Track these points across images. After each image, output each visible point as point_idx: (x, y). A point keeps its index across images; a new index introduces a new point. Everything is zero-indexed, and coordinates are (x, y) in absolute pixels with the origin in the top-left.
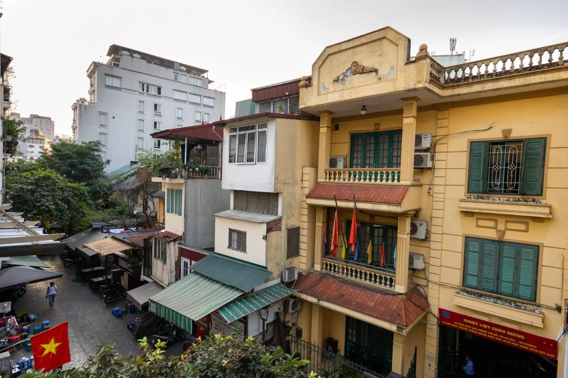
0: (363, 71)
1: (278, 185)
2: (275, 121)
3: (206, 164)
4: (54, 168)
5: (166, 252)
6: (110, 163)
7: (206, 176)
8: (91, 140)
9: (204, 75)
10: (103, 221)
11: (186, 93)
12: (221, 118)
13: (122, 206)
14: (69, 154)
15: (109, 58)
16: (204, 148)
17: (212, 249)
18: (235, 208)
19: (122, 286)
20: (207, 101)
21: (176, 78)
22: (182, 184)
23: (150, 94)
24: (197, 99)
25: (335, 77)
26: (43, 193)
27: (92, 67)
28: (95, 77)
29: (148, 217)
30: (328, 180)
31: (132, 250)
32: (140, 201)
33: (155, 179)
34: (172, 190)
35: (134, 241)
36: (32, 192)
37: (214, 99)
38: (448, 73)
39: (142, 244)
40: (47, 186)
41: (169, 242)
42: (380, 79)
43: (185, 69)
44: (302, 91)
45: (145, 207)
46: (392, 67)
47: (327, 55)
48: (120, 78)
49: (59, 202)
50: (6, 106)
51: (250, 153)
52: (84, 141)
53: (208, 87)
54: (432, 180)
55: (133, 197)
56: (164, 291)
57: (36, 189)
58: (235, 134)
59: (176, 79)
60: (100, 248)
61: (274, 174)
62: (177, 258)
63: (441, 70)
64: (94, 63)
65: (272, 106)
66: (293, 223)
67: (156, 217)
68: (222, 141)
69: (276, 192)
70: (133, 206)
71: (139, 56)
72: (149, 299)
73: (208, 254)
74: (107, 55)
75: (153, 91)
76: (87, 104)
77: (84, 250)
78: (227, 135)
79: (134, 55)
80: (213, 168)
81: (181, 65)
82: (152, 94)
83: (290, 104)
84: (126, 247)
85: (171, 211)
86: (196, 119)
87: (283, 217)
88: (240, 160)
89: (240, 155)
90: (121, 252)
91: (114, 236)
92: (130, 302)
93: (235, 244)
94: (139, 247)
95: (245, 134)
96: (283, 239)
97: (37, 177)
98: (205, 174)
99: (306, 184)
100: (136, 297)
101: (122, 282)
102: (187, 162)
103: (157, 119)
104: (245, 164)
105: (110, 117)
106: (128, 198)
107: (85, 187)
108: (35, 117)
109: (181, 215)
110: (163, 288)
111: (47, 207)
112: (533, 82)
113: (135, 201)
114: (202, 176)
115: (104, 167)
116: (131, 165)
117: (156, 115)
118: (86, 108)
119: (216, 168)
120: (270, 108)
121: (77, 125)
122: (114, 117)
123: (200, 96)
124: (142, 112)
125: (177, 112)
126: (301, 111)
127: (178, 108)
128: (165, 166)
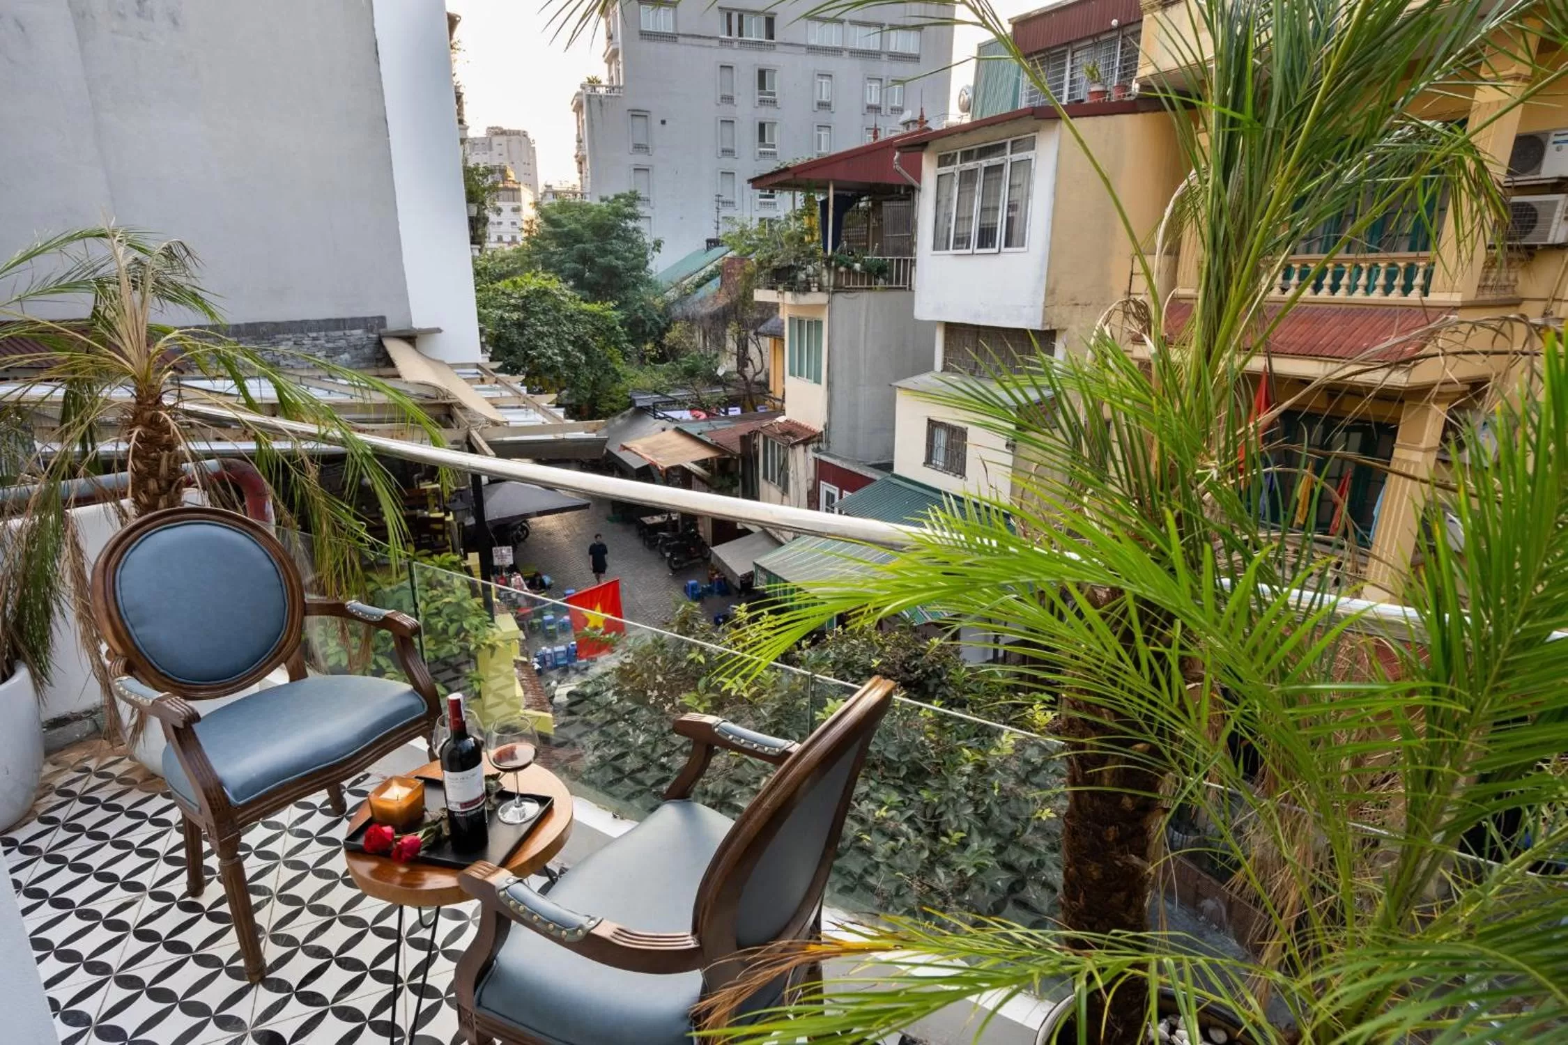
1: (1056, 310)
2: (1058, 127)
3: (881, 252)
4: (551, 265)
5: (787, 468)
6: (663, 248)
7: (880, 283)
8: (619, 192)
10: (656, 392)
11: (841, 21)
13: (693, 357)
14: (576, 229)
16: (877, 206)
17: (888, 467)
18: (946, 369)
19: (699, 537)
20: (898, 42)
22: (821, 306)
24: (871, 39)
26: (540, 328)
28: (615, 12)
29: (748, 384)
31: (718, 459)
32: (731, 345)
33: (761, 295)
34: (800, 322)
35: (720, 439)
36: (520, 325)
37: (918, 29)
39: (737, 449)
40: (545, 312)
41: (793, 446)
44: (1153, 23)
45: (743, 360)
48: (674, 4)
49: (570, 348)
52: (604, 195)
54: (1561, 283)
55: (716, 334)
56: (782, 550)
57: (525, 318)
60: (653, 451)
61: (1044, 281)
62: (811, 483)
65: (1068, 66)
67: (765, 384)
68: (918, 190)
69: (1047, 328)
70: (716, 356)
72: (757, 566)
73: (878, 478)
75: (755, 31)
76: (602, 91)
77: (623, 455)
78: (929, 171)
80: (899, 261)
82: (753, 39)
83: (1122, 53)
84: (706, 454)
85: (797, 372)
86: (868, 102)
88: (962, 241)
90: (696, 463)
91: (679, 426)
92: (718, 572)
93: (940, 458)
94: (732, 453)
97: (524, 293)
98: (877, 277)
100: (728, 560)
101: (701, 529)
102: (834, 248)
103: (766, 114)
106: (705, 338)
107: (615, 313)
108: (496, 134)
109: (819, 382)
110: (781, 544)
111: (550, 358)
113: (720, 343)
114: (869, 283)
115: (649, 257)
116: (708, 248)
117: (762, 102)
118: (601, 103)
119: (906, 261)
120: (1063, 71)
121: (587, 153)
122: (663, 122)
123: (881, 25)
124: (728, 99)
125: (818, 86)
126: (1145, 86)
127: (821, 75)
128: (782, 261)
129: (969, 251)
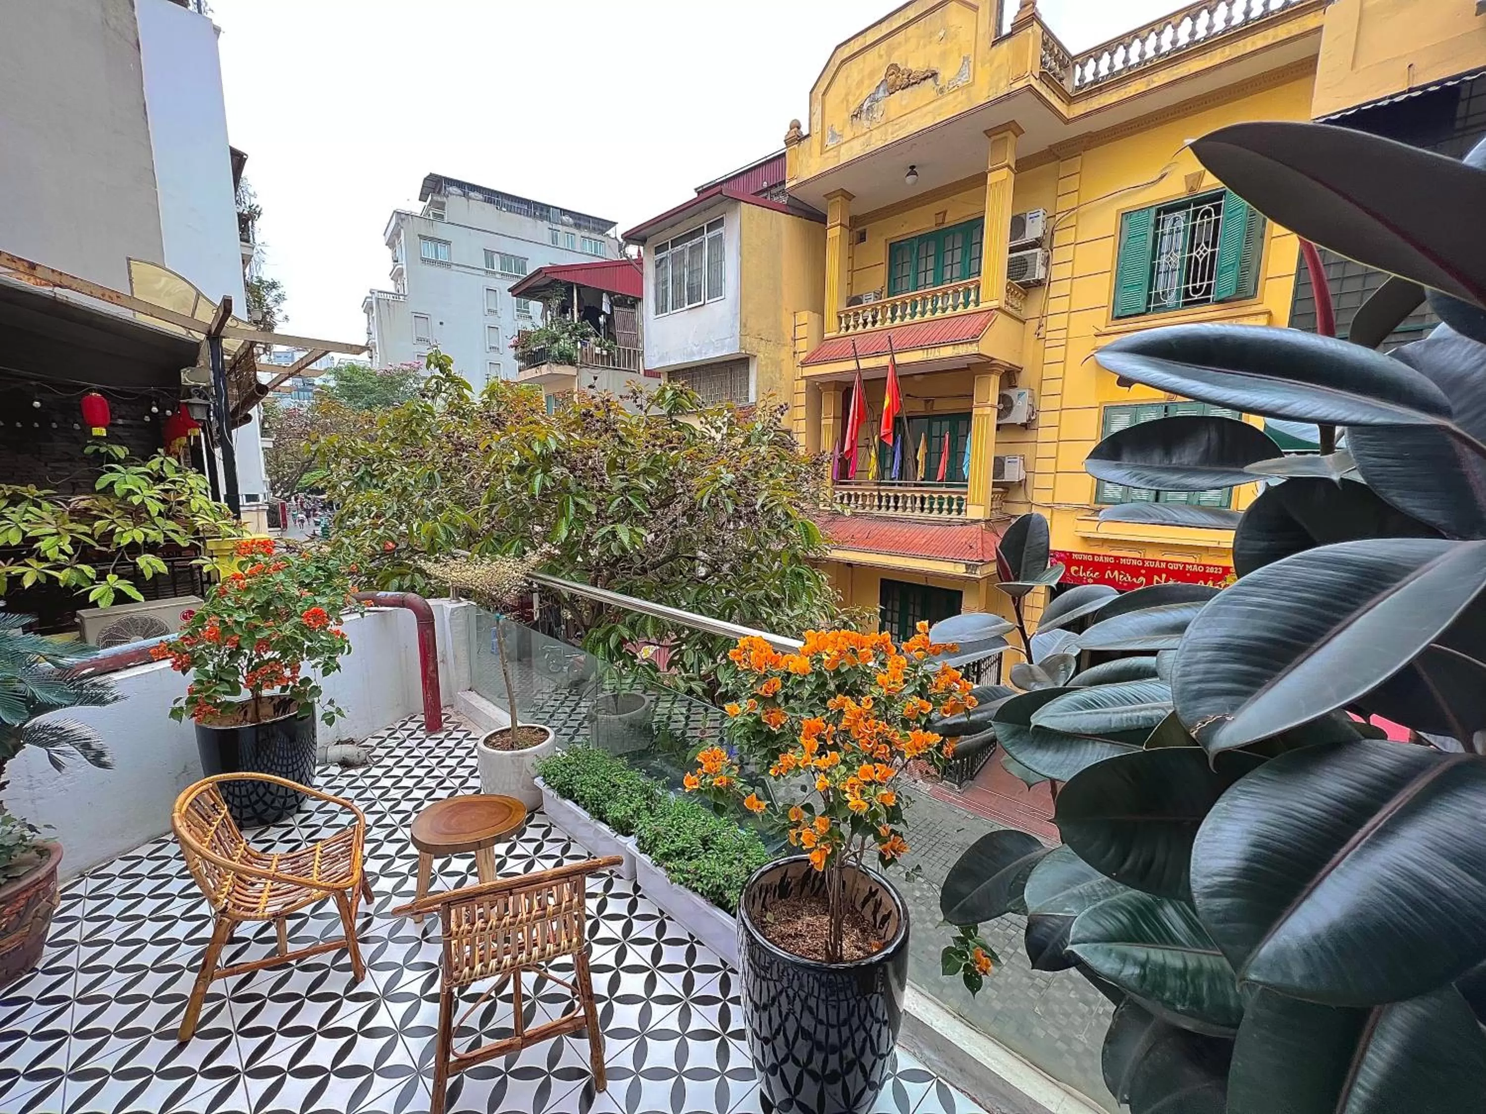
0: (911, 81)
1: (748, 341)
9: (608, 232)
15: (424, 203)
21: (555, 239)
22: (571, 377)
23: (507, 274)
25: (853, 108)
27: (394, 222)
28: (400, 243)
30: (843, 332)
38: (1081, 66)
42: (941, 91)
43: (571, 221)
44: (792, 152)
46: (966, 59)
47: (838, 62)
48: (449, 243)
50: (247, 252)
54: (1045, 305)
58: (664, 255)
59: (554, 242)
61: (738, 317)
63: (1067, 61)
64: (397, 213)
69: (743, 356)
71: (480, 197)
74: (420, 198)
75: (513, 267)
76: (390, 298)
79: (472, 194)
80: (629, 350)
81: (564, 212)
82: (512, 273)
88: (678, 304)
95: (683, 252)
99: (802, 345)
104: (686, 310)
105: (434, 322)
112: (1250, 49)
114: (608, 364)
117: (519, 316)
118: (388, 305)
119: (634, 351)
122: (442, 323)
129: (683, 308)
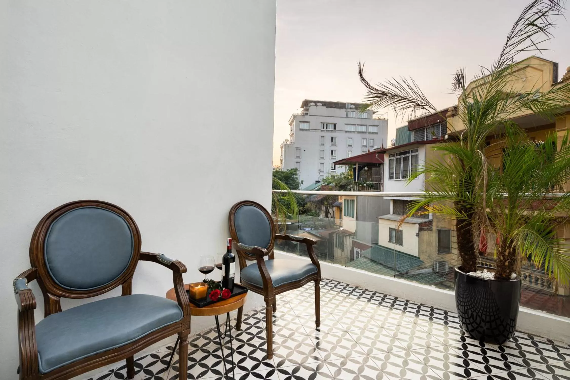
0: (507, 97)
2: (425, 147)
3: (372, 181)
5: (344, 243)
6: (304, 183)
7: (372, 189)
8: (292, 168)
9: (369, 108)
11: (355, 125)
12: (383, 146)
13: (312, 213)
15: (302, 109)
16: (370, 169)
17: (377, 242)
18: (394, 213)
20: (371, 129)
23: (328, 130)
24: (363, 129)
27: (292, 118)
28: (293, 125)
29: (329, 221)
31: (320, 241)
34: (348, 200)
35: (321, 236)
37: (377, 126)
39: (328, 238)
41: (346, 236)
43: (354, 107)
44: (450, 120)
45: (327, 214)
46: (537, 90)
47: (471, 88)
48: (309, 122)
51: (405, 171)
52: (288, 169)
53: (372, 117)
55: (319, 207)
58: (393, 158)
59: (347, 116)
61: (424, 187)
62: (351, 248)
64: (293, 115)
65: (425, 132)
66: (443, 225)
67: (334, 221)
68: (383, 164)
70: (319, 213)
71: (321, 104)
73: (374, 246)
74: (301, 108)
75: (331, 128)
76: (289, 143)
78: (387, 159)
79: (318, 104)
80: (377, 184)
81: (351, 104)
82: (330, 130)
83: (441, 128)
85: (346, 215)
86: (363, 144)
87: (433, 220)
88: (397, 177)
89: (397, 172)
93: (394, 240)
94: (326, 239)
95: (401, 158)
96: (434, 238)
98: (371, 188)
102: (358, 180)
103: (333, 148)
104: (401, 180)
105: (302, 150)
106: (316, 207)
109: (354, 218)
113: (320, 209)
114: (369, 189)
115: (300, 185)
116: (316, 183)
117: (332, 145)
118: (288, 146)
119: (379, 184)
120: (424, 133)
121: (283, 158)
122: (305, 151)
123: (366, 125)
124: (323, 144)
125: (348, 141)
126: (449, 136)
127: (349, 138)
128: (343, 183)
129: (400, 179)
